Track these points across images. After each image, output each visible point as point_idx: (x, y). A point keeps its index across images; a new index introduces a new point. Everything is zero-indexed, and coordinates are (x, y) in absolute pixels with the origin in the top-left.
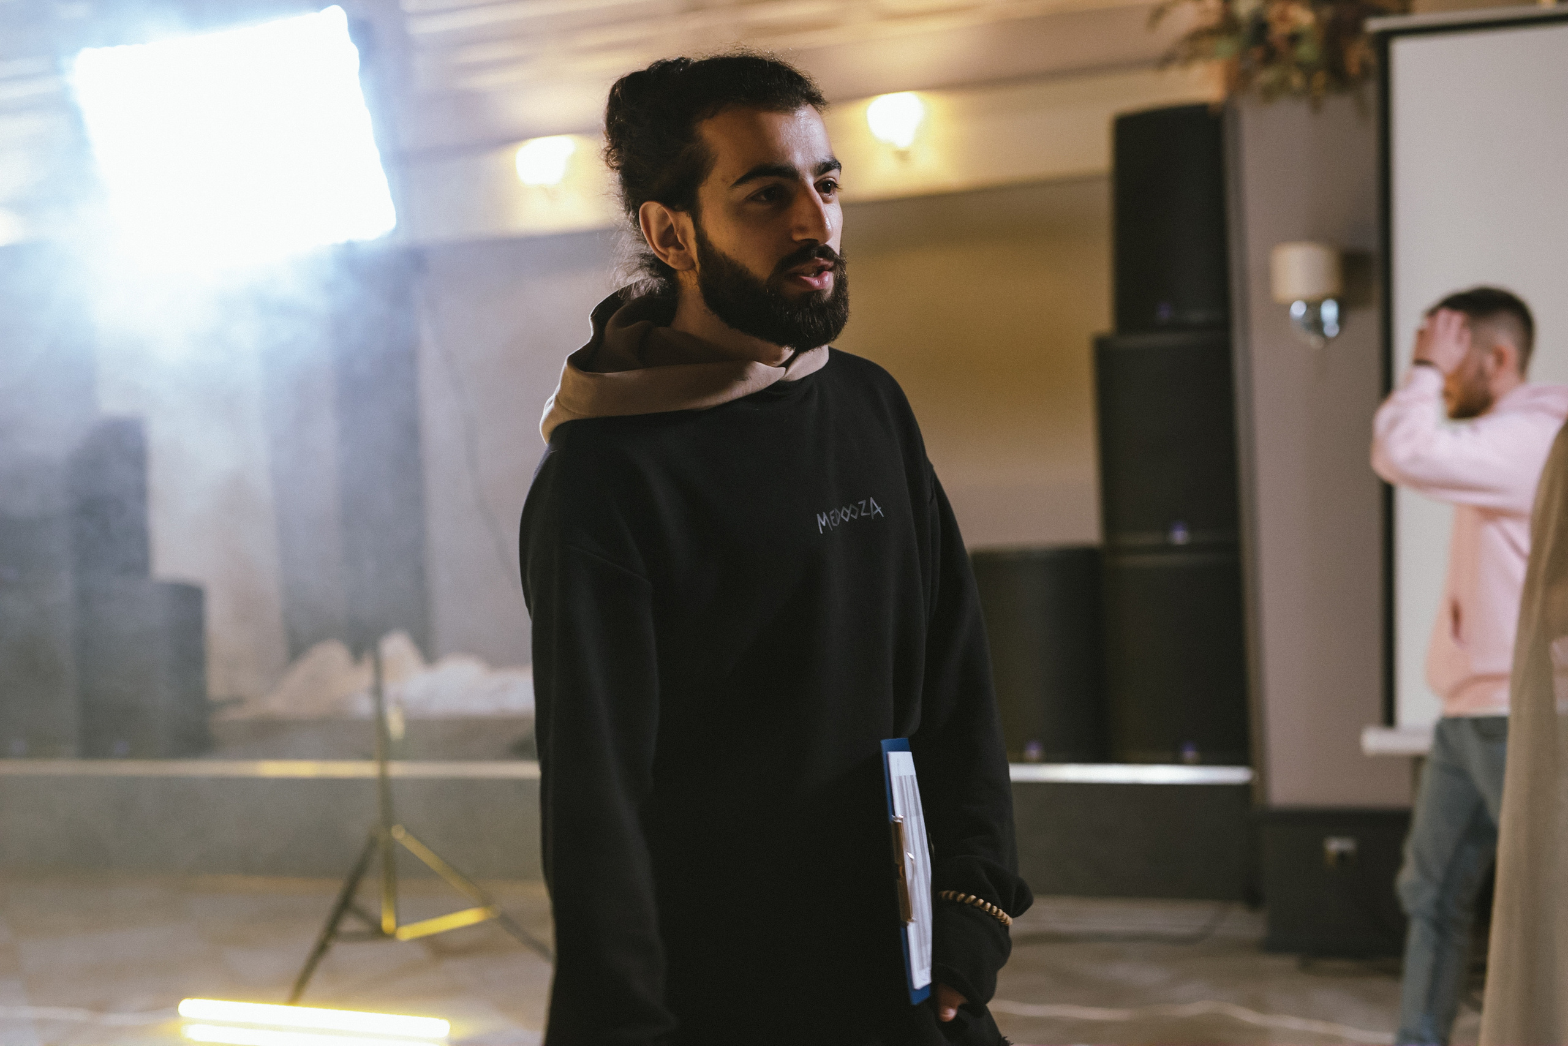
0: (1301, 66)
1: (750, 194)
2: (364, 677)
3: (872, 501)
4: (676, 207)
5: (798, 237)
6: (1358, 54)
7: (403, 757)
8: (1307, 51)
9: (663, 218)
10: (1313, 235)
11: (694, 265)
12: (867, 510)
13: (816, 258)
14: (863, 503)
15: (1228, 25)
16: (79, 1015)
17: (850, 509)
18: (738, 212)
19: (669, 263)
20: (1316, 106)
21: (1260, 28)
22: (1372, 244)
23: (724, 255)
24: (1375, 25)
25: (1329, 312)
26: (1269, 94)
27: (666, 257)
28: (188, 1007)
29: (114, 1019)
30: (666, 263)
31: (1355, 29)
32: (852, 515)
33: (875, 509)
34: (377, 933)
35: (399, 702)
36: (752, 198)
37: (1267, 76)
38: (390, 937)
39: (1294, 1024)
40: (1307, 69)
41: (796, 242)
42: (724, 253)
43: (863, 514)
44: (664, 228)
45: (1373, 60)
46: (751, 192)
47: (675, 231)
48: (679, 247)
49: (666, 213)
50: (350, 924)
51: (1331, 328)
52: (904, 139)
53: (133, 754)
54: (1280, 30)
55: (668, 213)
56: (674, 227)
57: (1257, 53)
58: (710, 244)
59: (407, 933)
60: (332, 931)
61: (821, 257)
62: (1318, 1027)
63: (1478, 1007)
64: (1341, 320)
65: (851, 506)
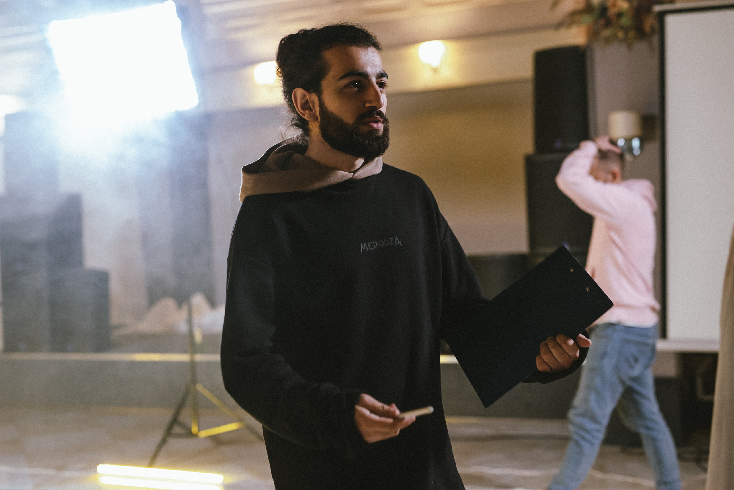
0: (622, 27)
1: (346, 84)
2: (183, 315)
3: (396, 238)
4: (310, 91)
5: (367, 105)
6: (649, 22)
7: (202, 352)
8: (625, 21)
9: (304, 95)
10: (628, 108)
11: (317, 119)
12: (394, 242)
13: (376, 116)
14: (392, 239)
15: (588, 9)
16: (51, 472)
17: (384, 241)
18: (340, 92)
19: (305, 118)
20: (630, 46)
21: (603, 10)
22: (656, 111)
23: (332, 113)
24: (658, 8)
25: (636, 143)
26: (607, 41)
27: (304, 115)
28: (102, 468)
29: (66, 474)
30: (304, 118)
31: (648, 10)
32: (385, 244)
33: (397, 242)
34: (190, 434)
35: (200, 326)
36: (347, 86)
37: (607, 33)
38: (195, 436)
39: (619, 478)
40: (626, 30)
41: (366, 108)
42: (332, 112)
43: (391, 244)
44: (304, 101)
45: (656, 25)
46: (347, 83)
47: (309, 102)
48: (310, 110)
49: (305, 94)
50: (177, 430)
51: (637, 151)
52: (435, 63)
53: (77, 350)
54: (613, 11)
55: (306, 94)
56: (309, 101)
57: (602, 22)
58: (326, 108)
59: (203, 434)
60: (169, 433)
61: (378, 116)
62: (630, 479)
63: (705, 470)
64: (641, 147)
65: (385, 240)
